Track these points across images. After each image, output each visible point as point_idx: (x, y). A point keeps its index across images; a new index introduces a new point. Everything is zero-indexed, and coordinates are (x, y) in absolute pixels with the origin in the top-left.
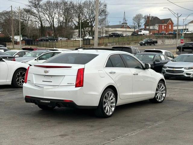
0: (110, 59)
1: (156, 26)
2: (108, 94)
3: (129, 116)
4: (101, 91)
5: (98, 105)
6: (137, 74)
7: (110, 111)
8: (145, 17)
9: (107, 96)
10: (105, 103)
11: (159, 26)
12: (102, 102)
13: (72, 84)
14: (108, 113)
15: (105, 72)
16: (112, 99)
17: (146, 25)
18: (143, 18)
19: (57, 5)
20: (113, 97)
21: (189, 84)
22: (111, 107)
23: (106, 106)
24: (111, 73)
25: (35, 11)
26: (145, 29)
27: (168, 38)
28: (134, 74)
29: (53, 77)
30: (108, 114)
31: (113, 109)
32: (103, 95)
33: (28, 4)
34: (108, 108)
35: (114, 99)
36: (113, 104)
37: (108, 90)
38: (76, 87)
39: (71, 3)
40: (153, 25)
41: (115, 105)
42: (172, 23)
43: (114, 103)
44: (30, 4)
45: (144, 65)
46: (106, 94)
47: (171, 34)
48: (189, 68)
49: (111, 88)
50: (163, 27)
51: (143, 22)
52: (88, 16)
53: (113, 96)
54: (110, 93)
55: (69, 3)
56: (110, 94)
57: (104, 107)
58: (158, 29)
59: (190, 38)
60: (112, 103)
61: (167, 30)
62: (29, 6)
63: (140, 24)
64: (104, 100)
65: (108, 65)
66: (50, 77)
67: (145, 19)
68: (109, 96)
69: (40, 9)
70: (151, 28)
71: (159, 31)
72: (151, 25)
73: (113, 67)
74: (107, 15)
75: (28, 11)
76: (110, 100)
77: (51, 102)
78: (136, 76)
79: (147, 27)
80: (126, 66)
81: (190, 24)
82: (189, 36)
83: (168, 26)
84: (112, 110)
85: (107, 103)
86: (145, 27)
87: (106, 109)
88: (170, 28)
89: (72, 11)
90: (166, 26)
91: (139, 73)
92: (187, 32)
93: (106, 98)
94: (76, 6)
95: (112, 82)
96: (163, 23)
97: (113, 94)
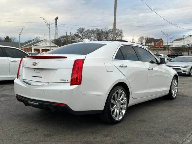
0: (120, 50)
1: (152, 43)
2: (117, 93)
3: (144, 121)
4: (107, 90)
5: (103, 109)
6: (152, 69)
7: (120, 114)
8: (145, 38)
9: (116, 96)
10: (113, 105)
11: (154, 43)
12: (108, 104)
13: (66, 81)
14: (117, 117)
15: (113, 65)
16: (123, 99)
17: (146, 43)
18: (144, 39)
19: (93, 32)
20: (124, 97)
21: (186, 79)
22: (121, 110)
23: (115, 109)
24: (121, 67)
25: (81, 35)
26: (146, 45)
27: (161, 50)
28: (149, 69)
29: (44, 71)
30: (117, 119)
31: (124, 112)
32: (110, 95)
33: (77, 31)
34: (118, 111)
35: (126, 99)
36: (124, 106)
37: (118, 88)
38: (71, 85)
39: (102, 30)
40: (151, 42)
41: (126, 106)
42: (162, 42)
43: (125, 104)
44: (78, 31)
45: (159, 60)
46: (115, 94)
47: (162, 47)
48: (185, 67)
49: (122, 86)
50: (157, 43)
51: (144, 41)
52: (111, 38)
53: (124, 95)
54: (120, 91)
55: (100, 30)
56: (119, 94)
57: (112, 110)
58: (153, 45)
59: (175, 50)
60: (122, 104)
61: (159, 45)
62: (78, 32)
63: (142, 42)
64: (112, 101)
65: (117, 57)
66: (40, 71)
67: (146, 39)
68: (119, 95)
69: (84, 34)
70: (150, 44)
71: (154, 46)
72: (150, 43)
73: (124, 59)
74: (123, 37)
75: (77, 35)
76: (120, 101)
77: (39, 104)
78: (151, 71)
79: (147, 44)
80: (140, 60)
81: (174, 42)
82: (173, 49)
83: (160, 43)
84: (122, 113)
85: (115, 106)
86: (146, 44)
87: (115, 112)
88: (161, 44)
89: (102, 35)
90: (159, 43)
91: (154, 67)
92: (172, 47)
93: (114, 99)
94: (104, 32)
95: (123, 78)
96: (157, 42)
97: (124, 93)
